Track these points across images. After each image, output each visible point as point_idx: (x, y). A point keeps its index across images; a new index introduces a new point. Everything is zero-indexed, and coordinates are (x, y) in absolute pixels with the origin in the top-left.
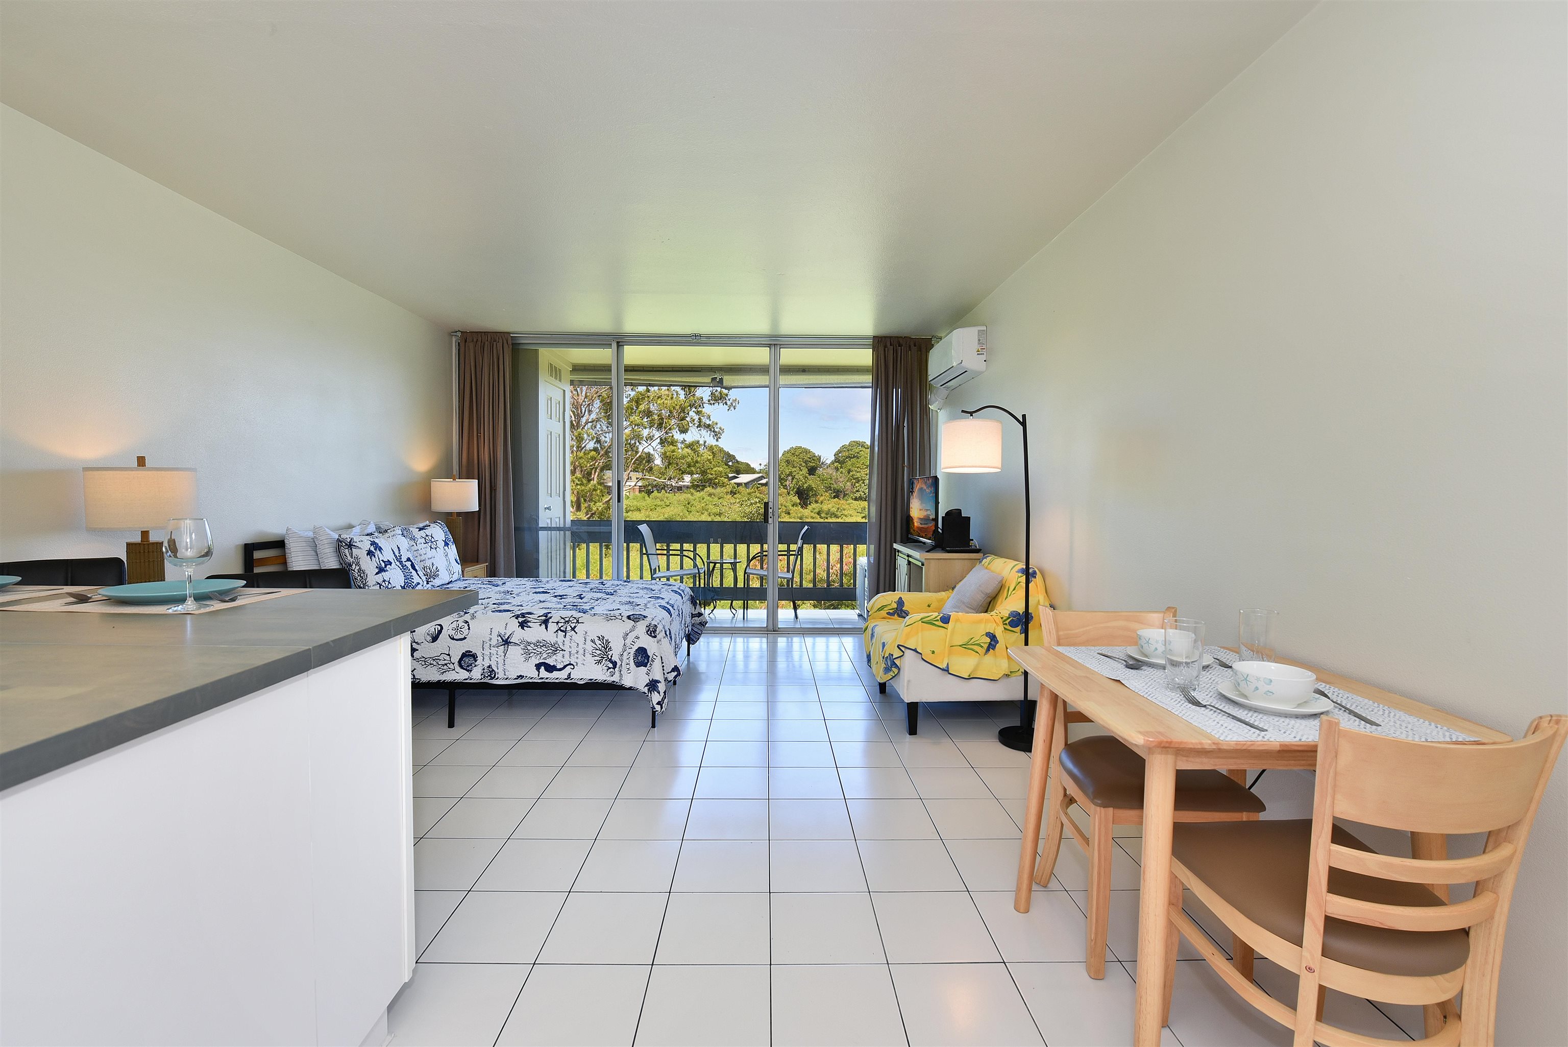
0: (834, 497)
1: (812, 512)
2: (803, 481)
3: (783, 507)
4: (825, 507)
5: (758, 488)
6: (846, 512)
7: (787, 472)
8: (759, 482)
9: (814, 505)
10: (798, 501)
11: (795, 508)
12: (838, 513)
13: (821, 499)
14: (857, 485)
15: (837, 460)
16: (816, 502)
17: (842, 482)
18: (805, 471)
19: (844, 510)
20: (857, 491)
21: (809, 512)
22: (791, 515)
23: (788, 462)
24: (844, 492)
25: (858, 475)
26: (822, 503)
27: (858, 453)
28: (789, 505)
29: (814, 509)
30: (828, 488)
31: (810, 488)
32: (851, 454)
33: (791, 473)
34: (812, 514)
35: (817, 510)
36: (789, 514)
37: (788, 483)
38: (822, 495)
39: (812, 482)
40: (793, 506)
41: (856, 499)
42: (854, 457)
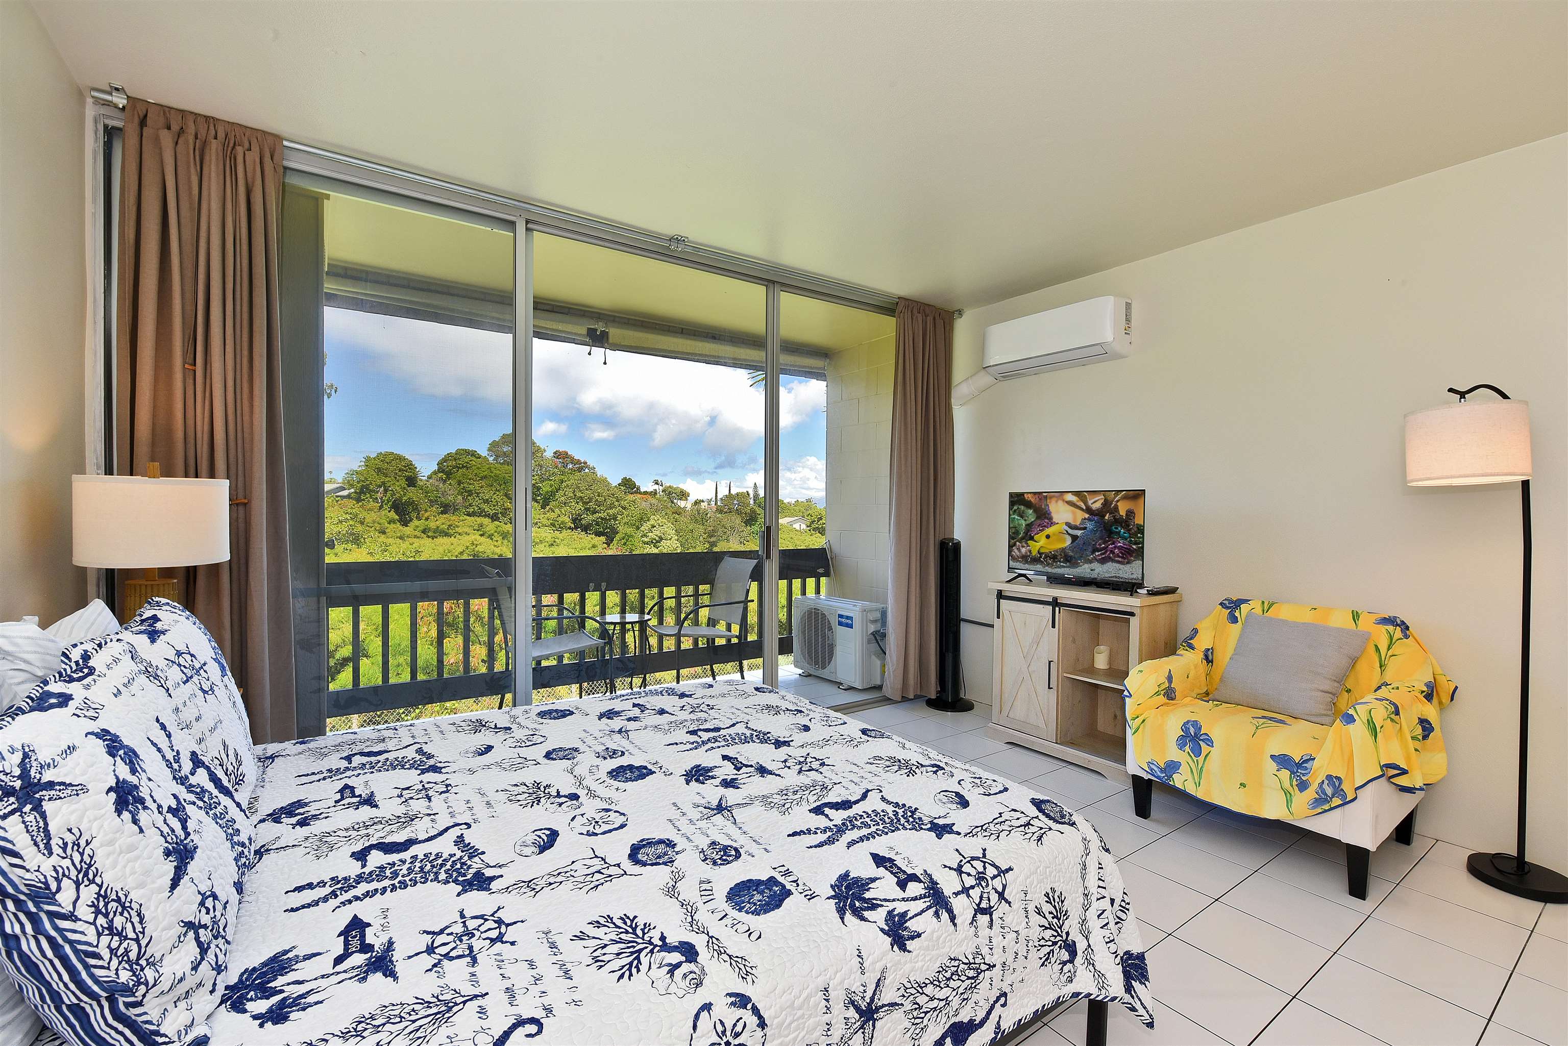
0: (442, 513)
1: (415, 530)
2: (402, 493)
3: (376, 525)
4: (432, 525)
5: (337, 501)
6: (459, 530)
7: (379, 482)
8: (337, 494)
9: (416, 522)
10: (397, 517)
11: (392, 526)
12: (450, 531)
13: (426, 515)
14: (469, 498)
15: (441, 470)
16: (419, 519)
17: (452, 494)
18: (403, 483)
19: (458, 527)
20: (470, 505)
21: (412, 530)
22: (388, 534)
23: (379, 470)
24: (454, 506)
25: (471, 487)
26: (427, 519)
27: (467, 463)
28: (384, 522)
29: (417, 527)
30: (432, 502)
31: (411, 503)
32: (460, 464)
33: (384, 483)
34: (416, 533)
35: (422, 528)
36: (384, 533)
37: (379, 495)
38: (426, 511)
39: (412, 494)
40: (389, 523)
41: (469, 515)
42: (463, 467)
